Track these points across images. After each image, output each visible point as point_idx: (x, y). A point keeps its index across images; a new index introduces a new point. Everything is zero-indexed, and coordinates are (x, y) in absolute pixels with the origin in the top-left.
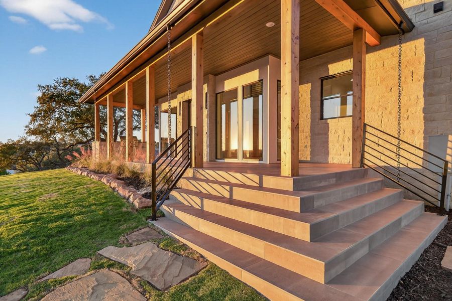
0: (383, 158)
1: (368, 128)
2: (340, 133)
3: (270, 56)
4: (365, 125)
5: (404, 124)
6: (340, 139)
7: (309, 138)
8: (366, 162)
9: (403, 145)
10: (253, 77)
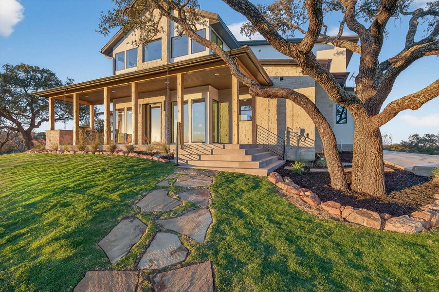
0: (262, 141)
1: (258, 127)
2: (244, 128)
3: (210, 86)
4: (257, 125)
5: (270, 125)
6: (244, 132)
7: (228, 131)
8: (257, 141)
9: (271, 134)
10: (199, 96)
